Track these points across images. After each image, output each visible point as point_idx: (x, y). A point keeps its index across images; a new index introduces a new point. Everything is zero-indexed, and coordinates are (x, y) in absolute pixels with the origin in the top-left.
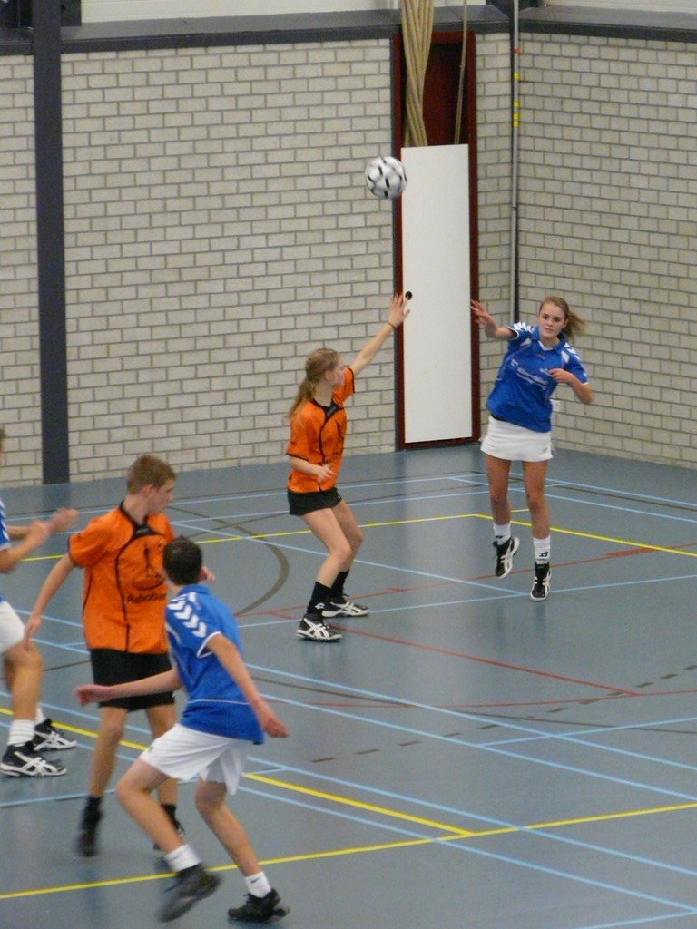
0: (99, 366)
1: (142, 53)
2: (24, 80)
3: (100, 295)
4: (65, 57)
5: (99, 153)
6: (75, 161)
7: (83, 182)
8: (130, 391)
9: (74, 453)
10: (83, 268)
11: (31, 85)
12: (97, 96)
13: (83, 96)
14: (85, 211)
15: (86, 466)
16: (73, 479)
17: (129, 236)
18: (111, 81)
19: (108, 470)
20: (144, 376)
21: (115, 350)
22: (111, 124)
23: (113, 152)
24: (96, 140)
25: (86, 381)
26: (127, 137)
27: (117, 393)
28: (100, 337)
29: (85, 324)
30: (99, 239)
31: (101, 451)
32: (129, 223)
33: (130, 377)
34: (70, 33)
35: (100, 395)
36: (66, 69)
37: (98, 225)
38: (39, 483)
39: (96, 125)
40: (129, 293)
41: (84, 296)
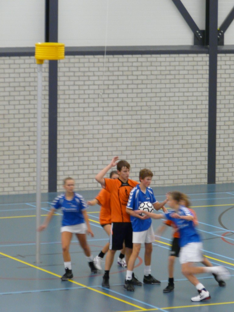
0: (226, 149)
2: (206, 61)
3: (226, 127)
4: (219, 55)
5: (228, 84)
6: (221, 87)
7: (223, 93)
9: (217, 175)
11: (208, 63)
12: (228, 67)
13: (223, 67)
14: (223, 102)
15: (221, 179)
16: (217, 183)
18: (232, 63)
19: (227, 181)
21: (231, 144)
22: (232, 76)
23: (232, 84)
24: (228, 80)
25: (222, 153)
27: (231, 157)
28: (226, 140)
29: (222, 136)
30: (227, 110)
31: (226, 175)
34: (220, 48)
35: (226, 157)
36: (219, 59)
37: (227, 106)
38: (206, 184)
39: (227, 76)
41: (222, 128)
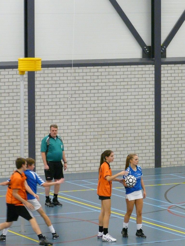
0: (169, 140)
1: (180, 65)
2: (152, 71)
3: (169, 123)
4: (162, 66)
5: (170, 89)
6: (164, 90)
7: (166, 96)
8: (176, 146)
9: (162, 160)
10: (166, 116)
11: (154, 72)
12: (169, 75)
13: (166, 75)
14: (166, 102)
15: (165, 164)
16: (162, 167)
17: (177, 109)
18: (173, 71)
19: (170, 165)
20: (180, 143)
21: (173, 136)
22: (173, 82)
23: (173, 89)
24: (169, 85)
25: (166, 143)
26: (177, 85)
27: (173, 146)
28: (169, 133)
29: (166, 130)
30: (170, 109)
31: (169, 160)
32: (177, 105)
33: (176, 143)
34: (163, 60)
35: (169, 147)
36: (162, 68)
37: (169, 106)
38: (154, 167)
39: (169, 82)
40: (177, 122)
41: (166, 123)
